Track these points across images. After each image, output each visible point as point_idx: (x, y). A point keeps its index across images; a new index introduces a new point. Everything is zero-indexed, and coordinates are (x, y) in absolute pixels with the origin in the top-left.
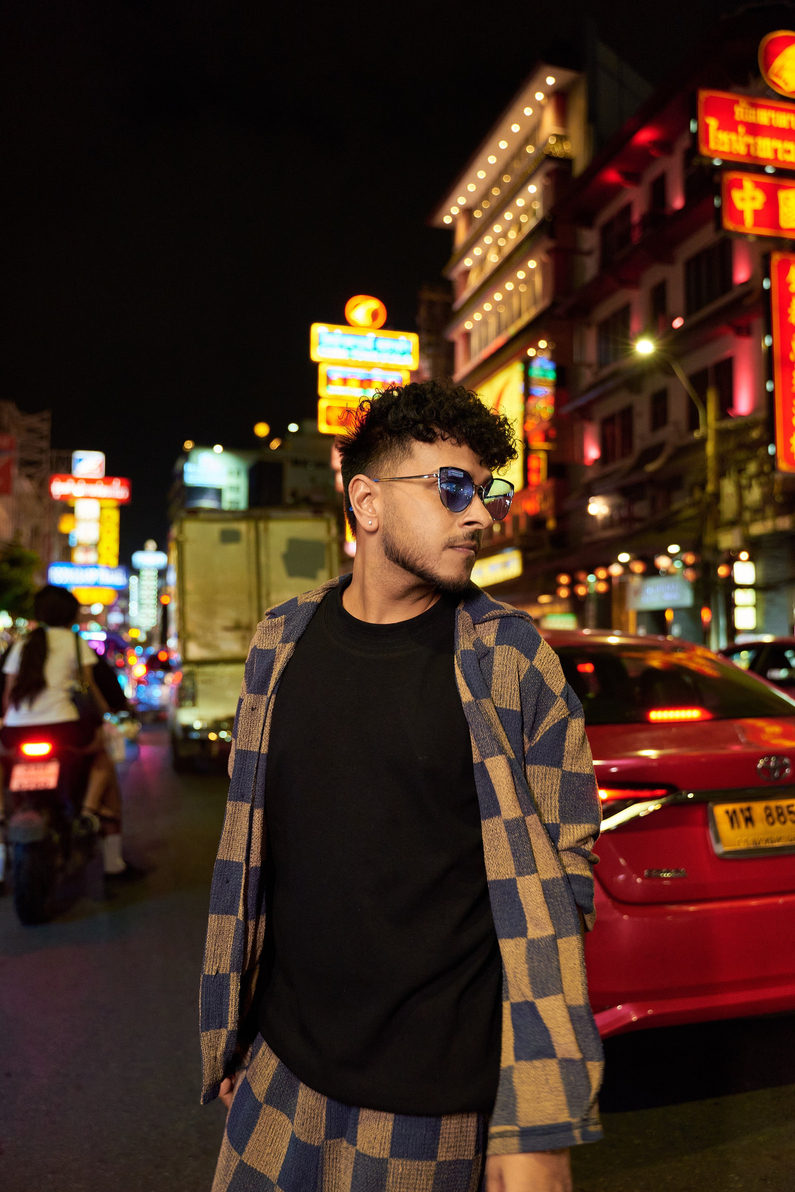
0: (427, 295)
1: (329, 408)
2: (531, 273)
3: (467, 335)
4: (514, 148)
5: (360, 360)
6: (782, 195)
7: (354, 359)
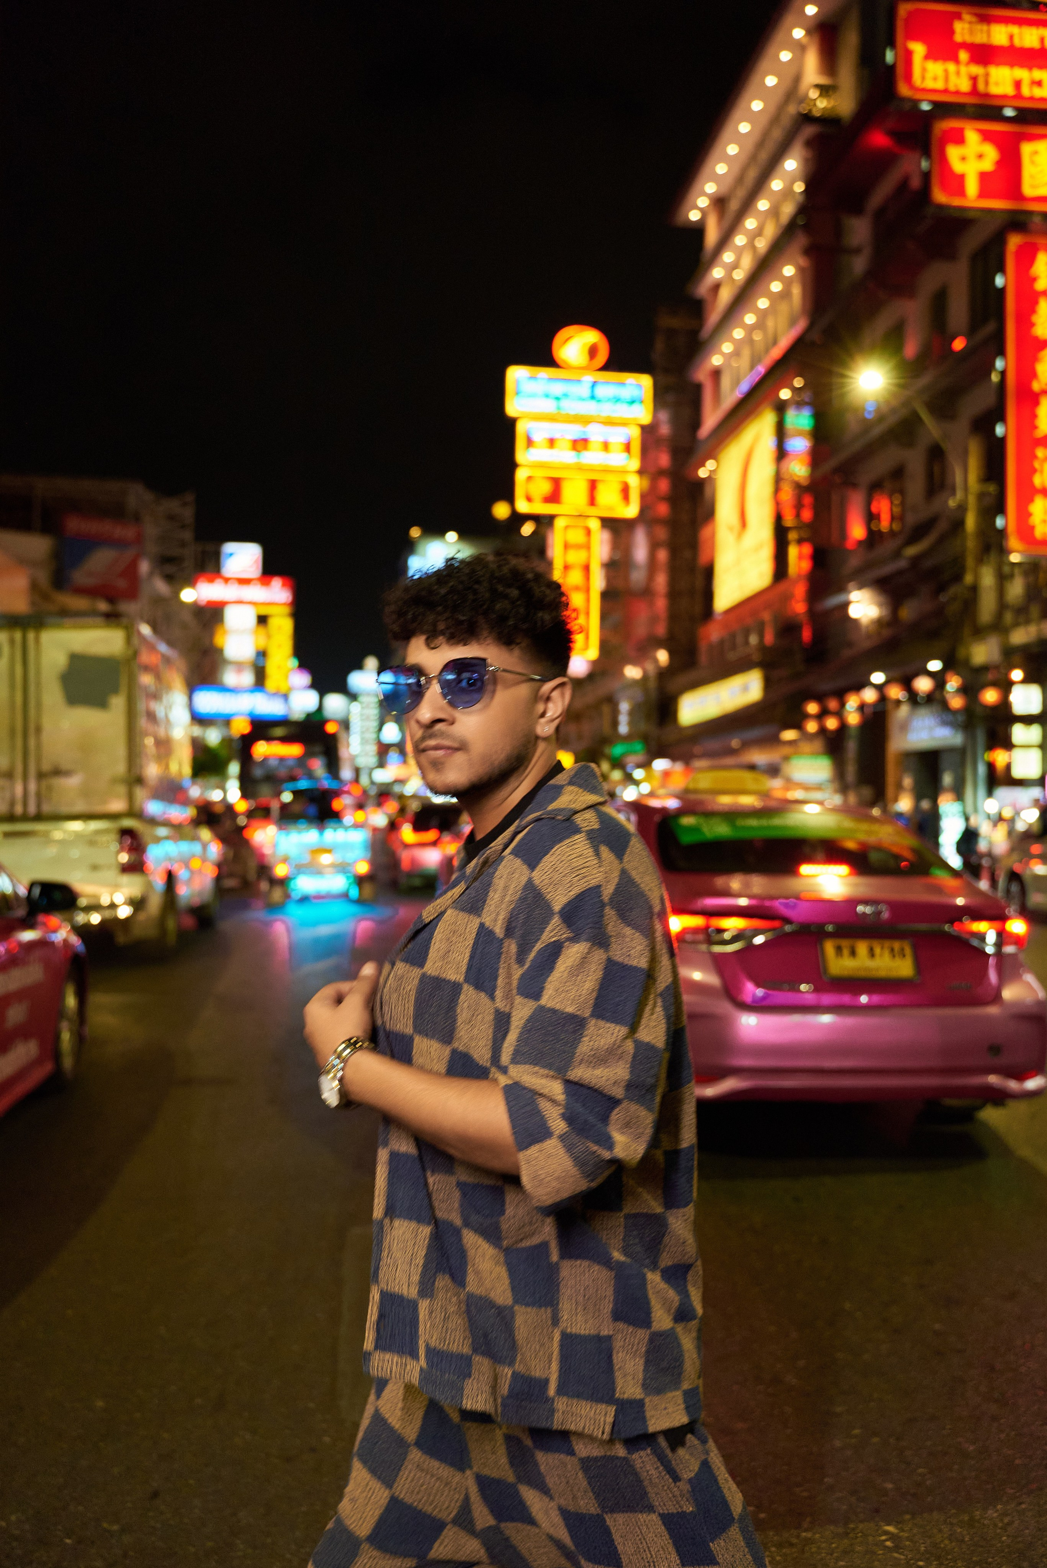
0: (667, 321)
1: (530, 478)
2: (788, 282)
3: (716, 373)
4: (772, 109)
5: (572, 413)
6: (1027, 149)
7: (563, 412)
